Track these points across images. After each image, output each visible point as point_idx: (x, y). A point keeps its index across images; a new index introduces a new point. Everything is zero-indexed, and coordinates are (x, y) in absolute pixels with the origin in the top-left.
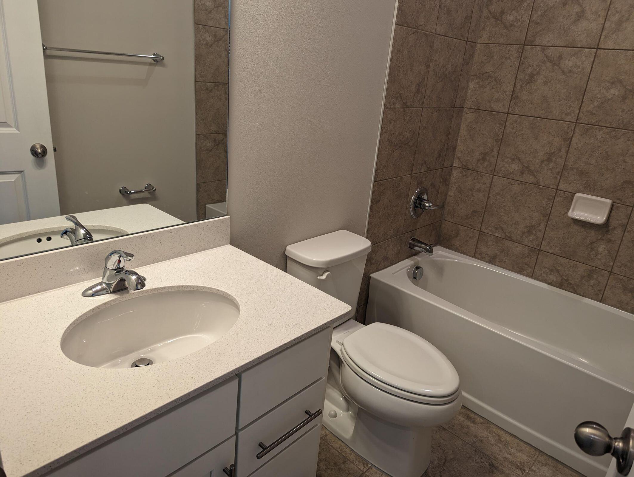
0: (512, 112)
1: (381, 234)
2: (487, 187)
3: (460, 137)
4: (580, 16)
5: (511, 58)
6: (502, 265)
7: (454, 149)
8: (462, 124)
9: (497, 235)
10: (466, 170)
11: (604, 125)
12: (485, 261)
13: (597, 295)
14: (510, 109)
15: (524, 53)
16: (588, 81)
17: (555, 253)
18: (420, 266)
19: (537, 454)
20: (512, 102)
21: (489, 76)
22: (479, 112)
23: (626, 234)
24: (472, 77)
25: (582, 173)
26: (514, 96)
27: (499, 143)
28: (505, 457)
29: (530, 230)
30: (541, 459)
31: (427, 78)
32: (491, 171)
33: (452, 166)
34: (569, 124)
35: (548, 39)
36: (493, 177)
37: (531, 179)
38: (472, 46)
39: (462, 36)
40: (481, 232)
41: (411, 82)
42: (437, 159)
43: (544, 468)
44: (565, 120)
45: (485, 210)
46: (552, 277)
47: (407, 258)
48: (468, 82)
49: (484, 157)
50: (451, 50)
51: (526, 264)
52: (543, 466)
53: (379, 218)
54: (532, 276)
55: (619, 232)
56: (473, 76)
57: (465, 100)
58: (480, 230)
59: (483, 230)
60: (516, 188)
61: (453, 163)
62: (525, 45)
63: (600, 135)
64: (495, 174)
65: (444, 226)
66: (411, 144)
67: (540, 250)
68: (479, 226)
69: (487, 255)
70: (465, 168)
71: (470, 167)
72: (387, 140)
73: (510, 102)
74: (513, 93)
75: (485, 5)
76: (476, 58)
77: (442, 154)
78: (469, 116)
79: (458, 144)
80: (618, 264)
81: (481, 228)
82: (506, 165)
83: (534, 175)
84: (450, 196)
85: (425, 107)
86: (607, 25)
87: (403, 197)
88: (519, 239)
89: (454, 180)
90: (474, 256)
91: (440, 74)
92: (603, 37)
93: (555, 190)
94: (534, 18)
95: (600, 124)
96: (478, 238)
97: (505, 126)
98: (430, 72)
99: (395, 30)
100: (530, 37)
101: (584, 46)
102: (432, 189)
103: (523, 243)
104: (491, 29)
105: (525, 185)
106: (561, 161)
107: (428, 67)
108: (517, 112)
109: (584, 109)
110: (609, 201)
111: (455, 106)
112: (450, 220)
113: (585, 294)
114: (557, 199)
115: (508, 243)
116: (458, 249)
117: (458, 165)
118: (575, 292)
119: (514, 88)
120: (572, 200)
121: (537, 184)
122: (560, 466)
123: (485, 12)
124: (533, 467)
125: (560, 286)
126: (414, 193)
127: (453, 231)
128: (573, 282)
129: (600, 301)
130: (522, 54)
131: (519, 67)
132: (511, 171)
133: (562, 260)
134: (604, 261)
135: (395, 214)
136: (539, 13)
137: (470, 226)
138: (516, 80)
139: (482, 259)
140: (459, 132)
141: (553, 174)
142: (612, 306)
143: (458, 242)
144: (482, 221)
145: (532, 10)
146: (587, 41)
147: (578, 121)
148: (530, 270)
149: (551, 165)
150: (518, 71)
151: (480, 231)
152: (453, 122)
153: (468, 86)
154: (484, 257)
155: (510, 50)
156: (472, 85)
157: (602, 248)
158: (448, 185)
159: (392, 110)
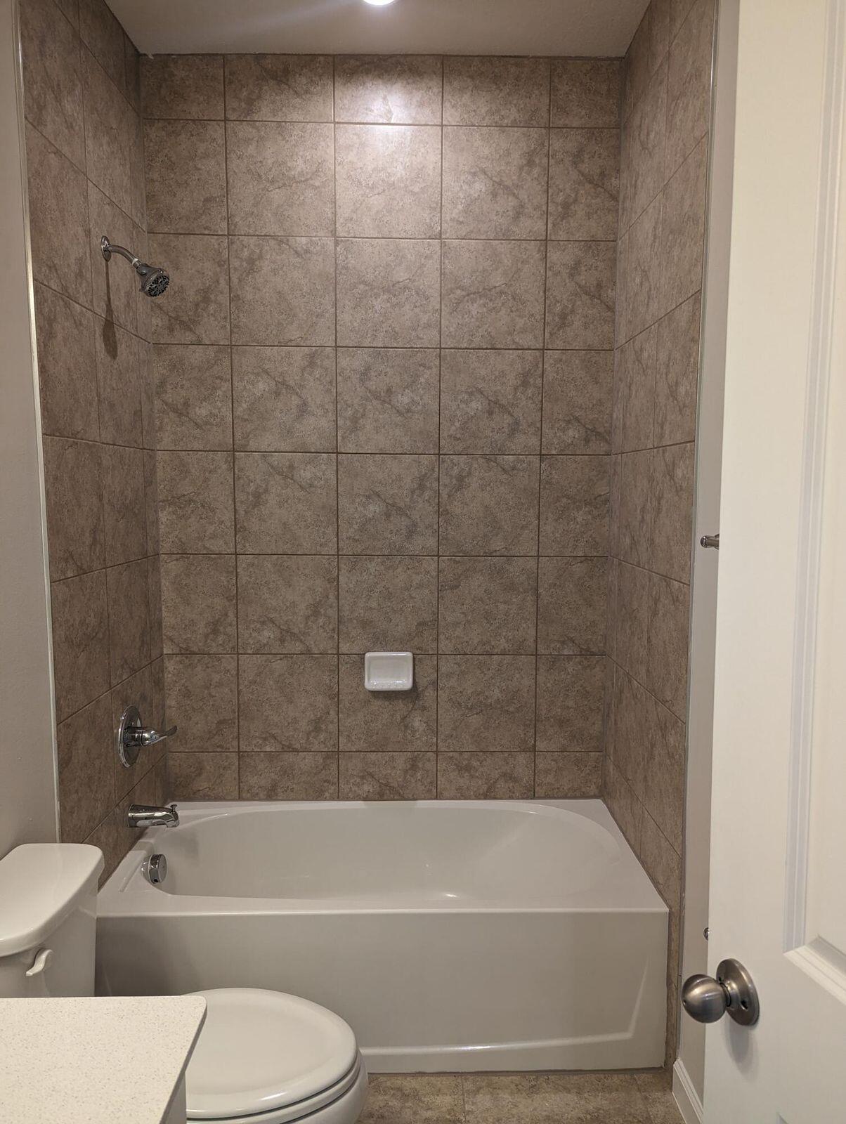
0: (241, 552)
1: (84, 822)
2: (232, 676)
3: (163, 603)
4: (303, 410)
5: (219, 471)
6: (290, 796)
7: (160, 624)
8: (163, 581)
9: (268, 749)
10: (189, 656)
11: (374, 554)
12: (260, 800)
13: (430, 791)
14: (238, 547)
15: (237, 463)
16: (338, 497)
17: (360, 749)
18: (158, 854)
19: (459, 1081)
20: (237, 536)
21: (191, 501)
22: (188, 558)
23: (440, 692)
24: (161, 503)
25: (365, 624)
26: (237, 528)
27: (235, 601)
28: (426, 1119)
29: (316, 726)
30: (468, 1085)
31: (103, 516)
32: (233, 648)
33: (162, 655)
34: (328, 559)
35: (267, 441)
36: (238, 657)
37: (298, 647)
38: (150, 456)
39: (136, 442)
40: (241, 754)
41: (83, 529)
42: (140, 650)
43: (480, 1097)
44: (323, 553)
45: (238, 715)
46: (367, 788)
47: (130, 849)
48: (156, 512)
49: (215, 629)
50: (126, 467)
51: (325, 782)
52: (476, 1094)
53: (77, 792)
54: (338, 797)
55: (430, 693)
56: (163, 501)
57: (158, 541)
58: (239, 749)
59: (243, 748)
60: (279, 666)
61: (162, 648)
62: (234, 451)
63: (373, 566)
64: (240, 652)
65: (171, 762)
66: (100, 635)
67: (338, 751)
68: (235, 743)
69: (261, 787)
70: (186, 653)
71: (195, 649)
72: (64, 639)
73: (235, 536)
74: (235, 523)
75: (154, 392)
76: (160, 473)
77: (145, 639)
78: (171, 568)
79: (163, 616)
80: (442, 737)
81: (239, 747)
82: (255, 634)
83: (301, 641)
84: (170, 707)
85: (108, 565)
86: (341, 422)
87: (105, 735)
88: (304, 745)
89: (171, 677)
90: (240, 798)
91: (119, 506)
92: (339, 438)
93: (336, 656)
94: (238, 413)
95: (369, 552)
96: (239, 764)
97: (237, 574)
98: (106, 506)
99: (44, 443)
100: (239, 440)
101: (319, 451)
102: (142, 704)
103: (312, 750)
104: (173, 429)
105: (292, 658)
106: (332, 613)
107: (101, 498)
108: (250, 550)
109: (343, 535)
110: (409, 654)
111: (148, 555)
112: (181, 749)
113: (415, 796)
114: (342, 668)
115: (289, 757)
116: (207, 796)
117: (173, 650)
118: (403, 798)
119: (235, 516)
120: (363, 664)
121: (308, 652)
122: (495, 1079)
123: (158, 404)
124: (467, 1107)
125: (381, 797)
126: (119, 721)
127: (191, 767)
128: (395, 785)
129: (436, 798)
130: (234, 465)
131: (234, 484)
132: (265, 642)
133: (373, 756)
134: (424, 739)
135: (100, 773)
136: (245, 406)
137: (219, 750)
138: (235, 503)
139: (254, 797)
140: (160, 596)
141: (327, 633)
142: (452, 799)
143: (206, 783)
144: (239, 734)
145: (233, 402)
146: (321, 443)
147: (340, 553)
148: (333, 788)
149: (321, 621)
150: (234, 489)
151: (239, 752)
152: (150, 580)
153: (158, 519)
154: (257, 794)
155: (213, 460)
156: (164, 516)
157: (417, 722)
158: (163, 689)
159: (64, 583)
